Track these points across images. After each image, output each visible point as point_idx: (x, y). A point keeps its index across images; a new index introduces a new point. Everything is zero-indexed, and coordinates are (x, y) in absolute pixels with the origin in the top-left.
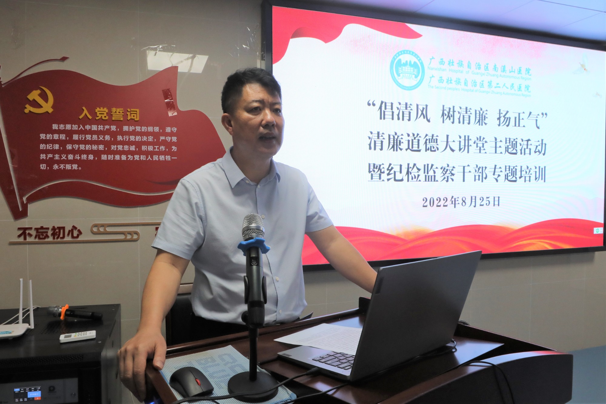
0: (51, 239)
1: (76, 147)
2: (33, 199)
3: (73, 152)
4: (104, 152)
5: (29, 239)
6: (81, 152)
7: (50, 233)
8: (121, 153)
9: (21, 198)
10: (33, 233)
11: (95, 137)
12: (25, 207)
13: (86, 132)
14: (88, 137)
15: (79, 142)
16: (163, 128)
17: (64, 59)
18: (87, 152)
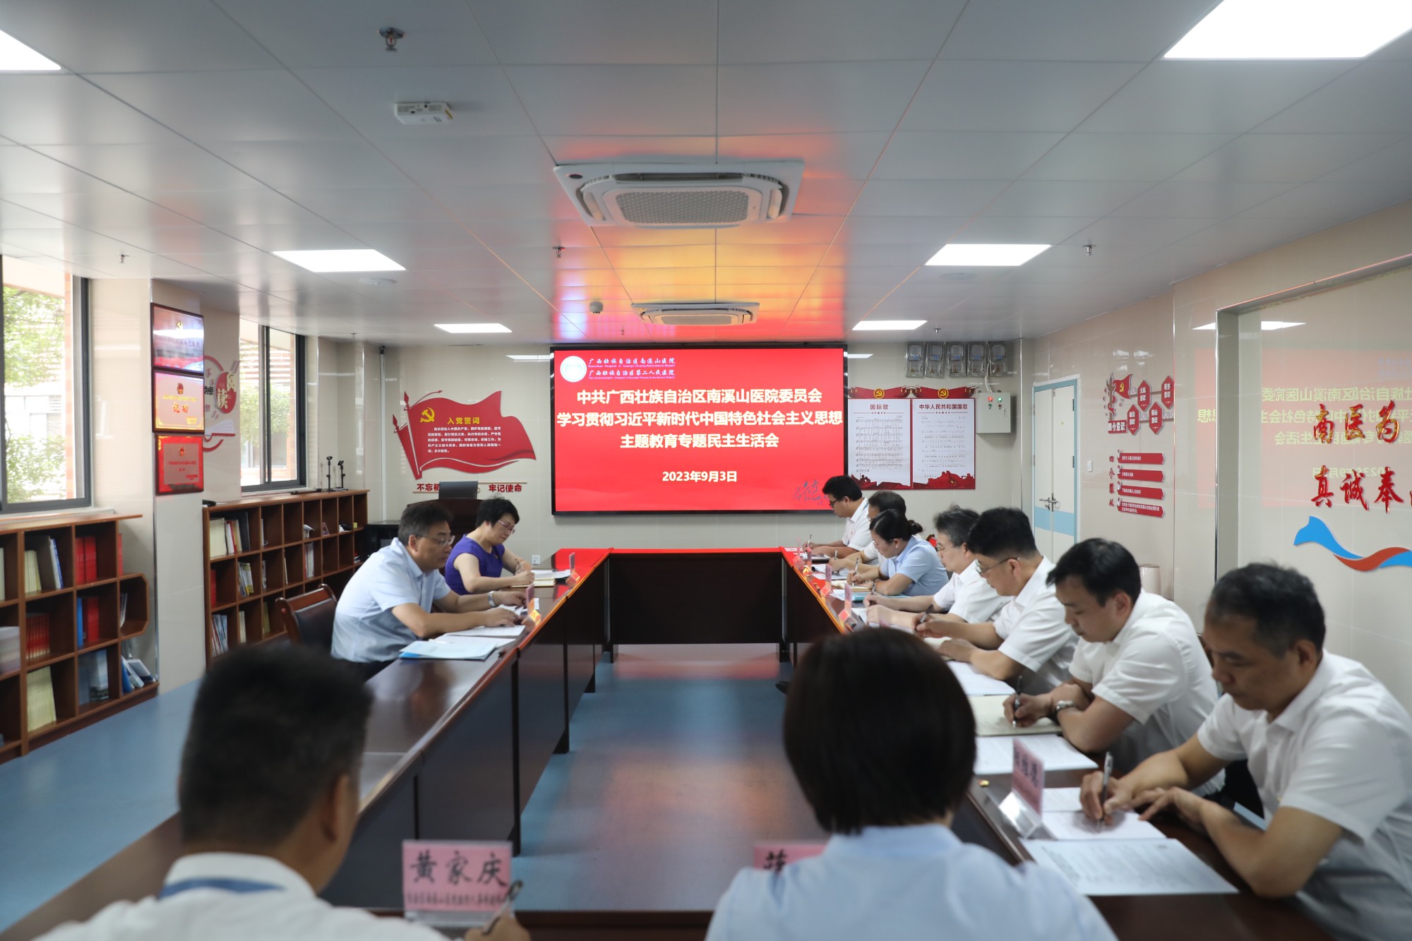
0: (433, 490)
1: (446, 440)
2: (424, 469)
3: (445, 443)
4: (461, 442)
5: (423, 490)
6: (448, 443)
7: (433, 487)
8: (469, 443)
9: (419, 467)
10: (425, 487)
11: (456, 434)
12: (421, 473)
13: (451, 432)
14: (453, 434)
15: (447, 437)
16: (493, 428)
17: (440, 392)
18: (452, 443)
